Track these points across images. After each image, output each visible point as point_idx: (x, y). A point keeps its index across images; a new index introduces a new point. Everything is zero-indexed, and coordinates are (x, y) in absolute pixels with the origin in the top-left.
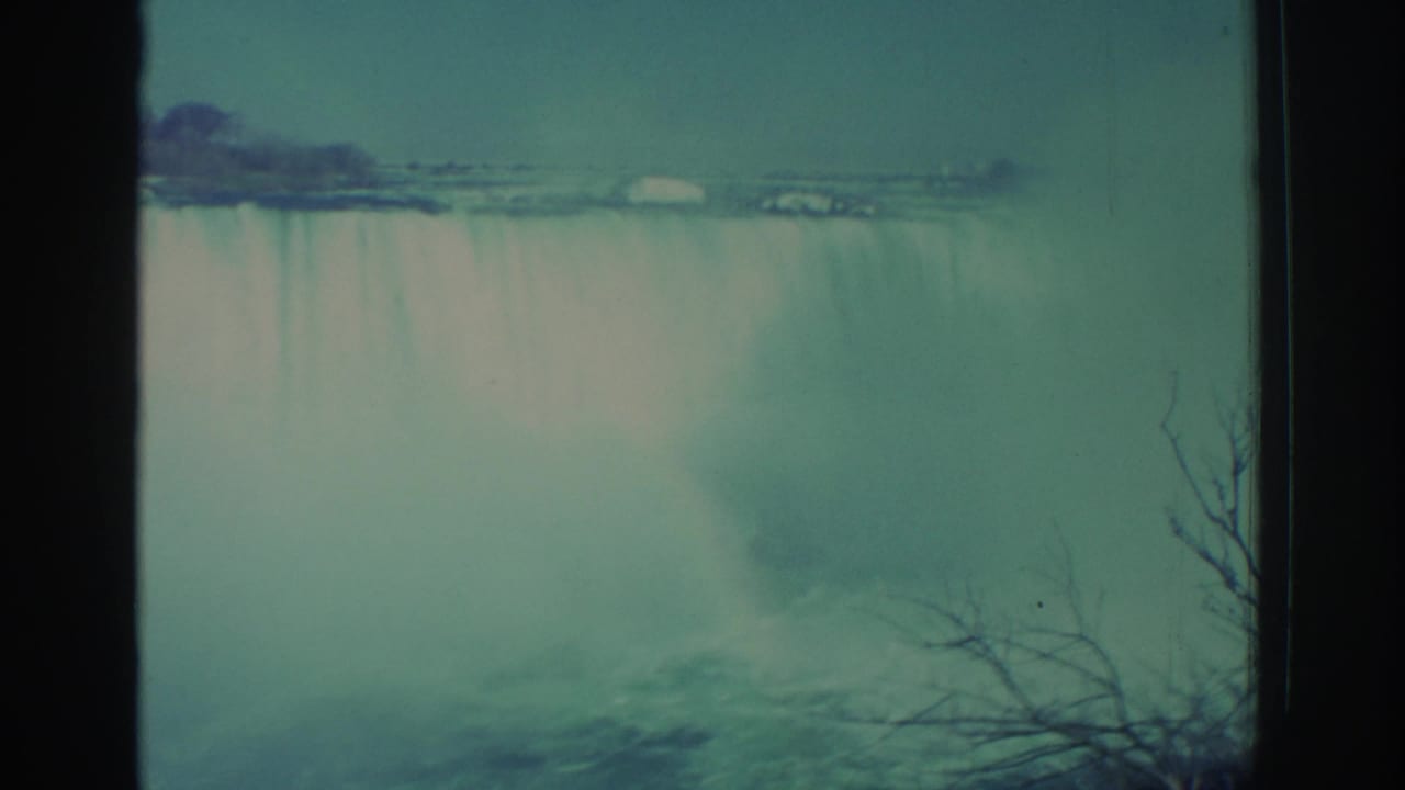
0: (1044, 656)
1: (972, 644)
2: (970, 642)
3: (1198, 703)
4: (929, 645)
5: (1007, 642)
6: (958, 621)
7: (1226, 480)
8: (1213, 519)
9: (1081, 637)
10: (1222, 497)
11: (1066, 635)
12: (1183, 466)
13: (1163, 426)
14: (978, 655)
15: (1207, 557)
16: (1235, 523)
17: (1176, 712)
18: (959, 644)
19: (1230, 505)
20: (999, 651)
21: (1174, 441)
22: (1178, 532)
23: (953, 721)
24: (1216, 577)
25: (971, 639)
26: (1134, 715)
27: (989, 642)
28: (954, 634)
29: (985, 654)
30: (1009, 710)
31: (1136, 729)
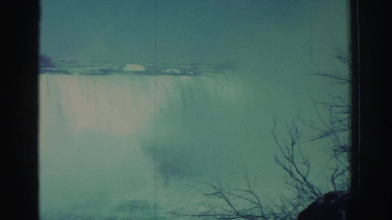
0: (239, 196)
1: (219, 194)
2: (219, 193)
3: (283, 208)
4: (207, 194)
5: (229, 193)
6: (215, 188)
7: (290, 147)
8: (287, 158)
9: (250, 192)
10: (289, 152)
11: (245, 191)
12: (278, 143)
13: (272, 133)
14: (220, 197)
15: (285, 168)
16: (293, 159)
17: (277, 211)
18: (215, 194)
19: (291, 153)
20: (227, 195)
21: (275, 137)
22: (277, 162)
23: (215, 215)
24: (288, 174)
25: (219, 192)
26: (266, 212)
27: (224, 193)
28: (213, 191)
29: (223, 197)
30: (231, 212)
31: (267, 216)
